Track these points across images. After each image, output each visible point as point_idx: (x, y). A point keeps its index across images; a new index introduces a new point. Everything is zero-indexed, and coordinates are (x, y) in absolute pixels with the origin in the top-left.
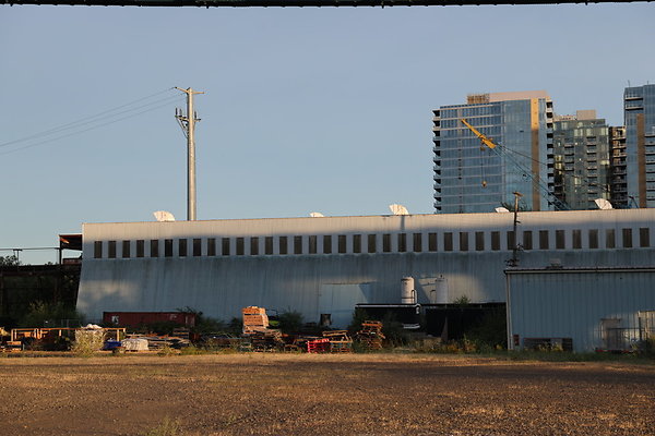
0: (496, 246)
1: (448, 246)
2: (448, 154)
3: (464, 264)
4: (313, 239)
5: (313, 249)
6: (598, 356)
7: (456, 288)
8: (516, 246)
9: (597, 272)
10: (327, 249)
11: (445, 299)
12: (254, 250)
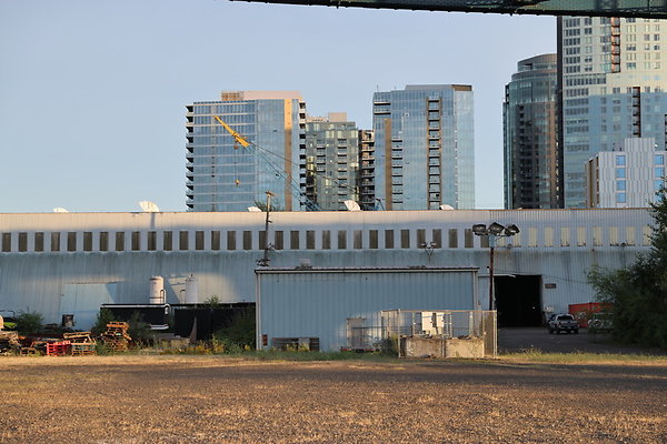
0: (247, 245)
1: (200, 245)
2: (202, 151)
3: (215, 264)
4: (56, 237)
5: (56, 246)
6: (341, 355)
7: (207, 288)
8: (267, 246)
9: (344, 272)
10: (71, 246)
11: (195, 299)
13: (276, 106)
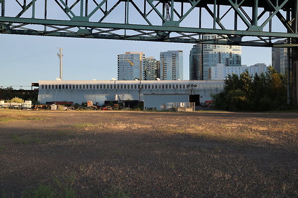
0: (135, 88)
1: (125, 88)
2: (121, 65)
3: (128, 92)
4: (94, 86)
5: (94, 88)
7: (127, 97)
8: (140, 88)
10: (98, 88)
11: (125, 99)
12: (81, 88)
13: (138, 55)
